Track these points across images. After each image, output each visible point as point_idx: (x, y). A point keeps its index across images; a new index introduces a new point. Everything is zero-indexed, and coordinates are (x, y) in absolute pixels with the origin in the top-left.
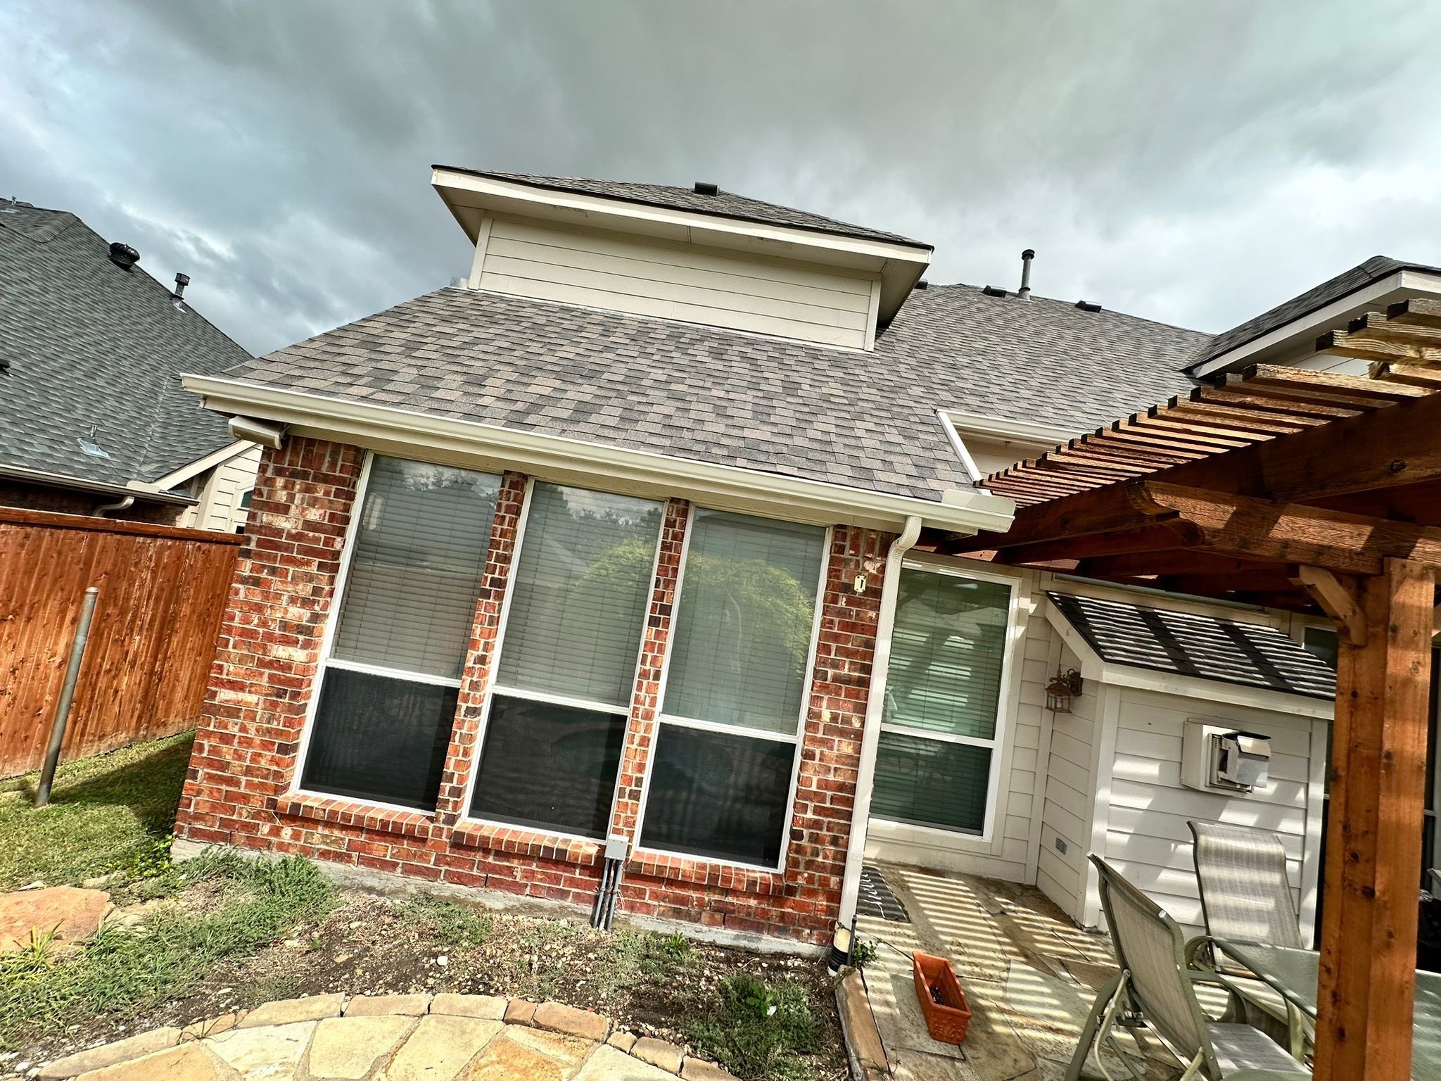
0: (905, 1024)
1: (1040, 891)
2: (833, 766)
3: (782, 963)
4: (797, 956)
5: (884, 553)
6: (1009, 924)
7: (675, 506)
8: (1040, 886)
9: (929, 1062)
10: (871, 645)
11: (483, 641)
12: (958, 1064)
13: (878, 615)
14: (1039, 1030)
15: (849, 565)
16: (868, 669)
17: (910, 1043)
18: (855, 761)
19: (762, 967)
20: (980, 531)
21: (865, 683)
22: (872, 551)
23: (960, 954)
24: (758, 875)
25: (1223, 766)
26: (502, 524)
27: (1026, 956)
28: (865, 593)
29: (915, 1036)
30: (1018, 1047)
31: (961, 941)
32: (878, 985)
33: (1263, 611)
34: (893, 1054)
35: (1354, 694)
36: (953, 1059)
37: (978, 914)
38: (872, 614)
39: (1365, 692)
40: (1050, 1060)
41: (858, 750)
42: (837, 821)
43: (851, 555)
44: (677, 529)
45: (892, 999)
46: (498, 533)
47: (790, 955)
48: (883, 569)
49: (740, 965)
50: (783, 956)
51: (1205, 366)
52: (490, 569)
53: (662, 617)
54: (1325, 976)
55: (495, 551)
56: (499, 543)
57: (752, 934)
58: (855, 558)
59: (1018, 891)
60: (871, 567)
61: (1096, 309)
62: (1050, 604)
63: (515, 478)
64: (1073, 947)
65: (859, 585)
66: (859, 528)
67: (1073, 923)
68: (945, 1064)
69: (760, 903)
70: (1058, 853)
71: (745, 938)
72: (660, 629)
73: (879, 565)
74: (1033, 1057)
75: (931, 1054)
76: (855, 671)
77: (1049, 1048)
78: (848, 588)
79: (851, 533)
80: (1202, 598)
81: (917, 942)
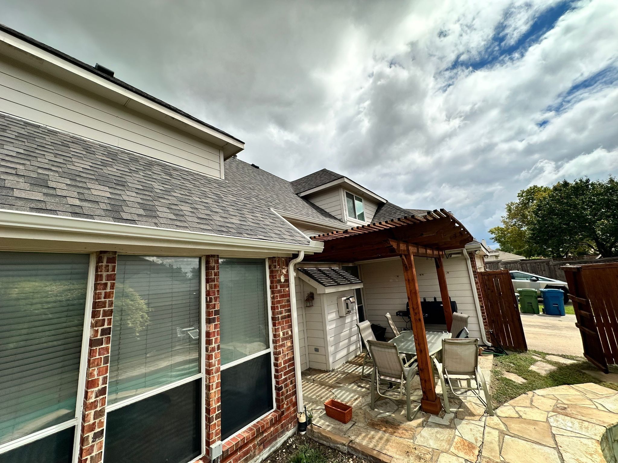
0: (338, 427)
1: (312, 368)
2: (286, 353)
3: (288, 444)
4: (289, 438)
5: (287, 265)
6: (319, 382)
7: (213, 259)
8: (311, 367)
9: (352, 430)
10: (289, 301)
11: (101, 378)
12: (356, 424)
13: (289, 289)
14: (355, 402)
15: (278, 272)
16: (290, 311)
17: (344, 430)
18: (292, 348)
19: (284, 452)
20: (315, 253)
21: (290, 316)
22: (284, 266)
23: (322, 398)
24: (270, 416)
25: (348, 308)
26: (105, 289)
27: (331, 387)
28: (284, 282)
29: (343, 427)
30: (357, 409)
31: (317, 394)
32: (320, 423)
33: (335, 264)
34: (346, 436)
35: (409, 280)
36: (354, 424)
37: (310, 385)
38: (287, 289)
39: (410, 279)
40: (364, 406)
41: (292, 343)
42: (291, 374)
43: (278, 268)
44: (216, 271)
45: (327, 423)
46: (103, 295)
47: (287, 440)
48: (287, 271)
49: (277, 459)
50: (286, 442)
51: (302, 193)
52: (100, 323)
53: (216, 316)
54: (416, 341)
55: (102, 309)
56: (105, 303)
57: (274, 443)
58: (279, 269)
59: (308, 372)
60: (284, 271)
61: (257, 167)
62: (299, 272)
63: (111, 256)
64: (334, 377)
65: (283, 280)
66: (279, 257)
67: (326, 372)
68: (355, 427)
69: (274, 427)
70: (316, 353)
71: (273, 447)
72: (216, 323)
73: (286, 270)
74: (361, 409)
75: (351, 428)
76: (286, 313)
77: (360, 404)
78: (279, 281)
79: (277, 259)
80: (326, 263)
81: (311, 404)
